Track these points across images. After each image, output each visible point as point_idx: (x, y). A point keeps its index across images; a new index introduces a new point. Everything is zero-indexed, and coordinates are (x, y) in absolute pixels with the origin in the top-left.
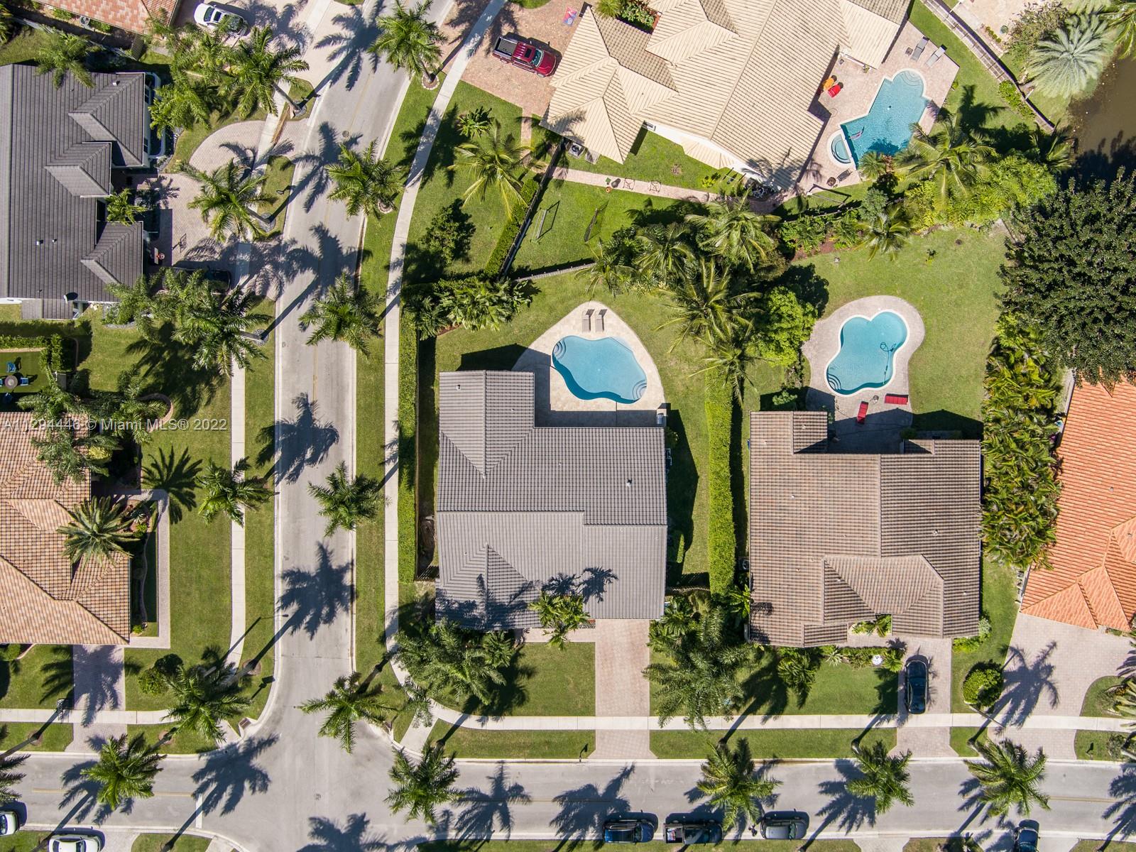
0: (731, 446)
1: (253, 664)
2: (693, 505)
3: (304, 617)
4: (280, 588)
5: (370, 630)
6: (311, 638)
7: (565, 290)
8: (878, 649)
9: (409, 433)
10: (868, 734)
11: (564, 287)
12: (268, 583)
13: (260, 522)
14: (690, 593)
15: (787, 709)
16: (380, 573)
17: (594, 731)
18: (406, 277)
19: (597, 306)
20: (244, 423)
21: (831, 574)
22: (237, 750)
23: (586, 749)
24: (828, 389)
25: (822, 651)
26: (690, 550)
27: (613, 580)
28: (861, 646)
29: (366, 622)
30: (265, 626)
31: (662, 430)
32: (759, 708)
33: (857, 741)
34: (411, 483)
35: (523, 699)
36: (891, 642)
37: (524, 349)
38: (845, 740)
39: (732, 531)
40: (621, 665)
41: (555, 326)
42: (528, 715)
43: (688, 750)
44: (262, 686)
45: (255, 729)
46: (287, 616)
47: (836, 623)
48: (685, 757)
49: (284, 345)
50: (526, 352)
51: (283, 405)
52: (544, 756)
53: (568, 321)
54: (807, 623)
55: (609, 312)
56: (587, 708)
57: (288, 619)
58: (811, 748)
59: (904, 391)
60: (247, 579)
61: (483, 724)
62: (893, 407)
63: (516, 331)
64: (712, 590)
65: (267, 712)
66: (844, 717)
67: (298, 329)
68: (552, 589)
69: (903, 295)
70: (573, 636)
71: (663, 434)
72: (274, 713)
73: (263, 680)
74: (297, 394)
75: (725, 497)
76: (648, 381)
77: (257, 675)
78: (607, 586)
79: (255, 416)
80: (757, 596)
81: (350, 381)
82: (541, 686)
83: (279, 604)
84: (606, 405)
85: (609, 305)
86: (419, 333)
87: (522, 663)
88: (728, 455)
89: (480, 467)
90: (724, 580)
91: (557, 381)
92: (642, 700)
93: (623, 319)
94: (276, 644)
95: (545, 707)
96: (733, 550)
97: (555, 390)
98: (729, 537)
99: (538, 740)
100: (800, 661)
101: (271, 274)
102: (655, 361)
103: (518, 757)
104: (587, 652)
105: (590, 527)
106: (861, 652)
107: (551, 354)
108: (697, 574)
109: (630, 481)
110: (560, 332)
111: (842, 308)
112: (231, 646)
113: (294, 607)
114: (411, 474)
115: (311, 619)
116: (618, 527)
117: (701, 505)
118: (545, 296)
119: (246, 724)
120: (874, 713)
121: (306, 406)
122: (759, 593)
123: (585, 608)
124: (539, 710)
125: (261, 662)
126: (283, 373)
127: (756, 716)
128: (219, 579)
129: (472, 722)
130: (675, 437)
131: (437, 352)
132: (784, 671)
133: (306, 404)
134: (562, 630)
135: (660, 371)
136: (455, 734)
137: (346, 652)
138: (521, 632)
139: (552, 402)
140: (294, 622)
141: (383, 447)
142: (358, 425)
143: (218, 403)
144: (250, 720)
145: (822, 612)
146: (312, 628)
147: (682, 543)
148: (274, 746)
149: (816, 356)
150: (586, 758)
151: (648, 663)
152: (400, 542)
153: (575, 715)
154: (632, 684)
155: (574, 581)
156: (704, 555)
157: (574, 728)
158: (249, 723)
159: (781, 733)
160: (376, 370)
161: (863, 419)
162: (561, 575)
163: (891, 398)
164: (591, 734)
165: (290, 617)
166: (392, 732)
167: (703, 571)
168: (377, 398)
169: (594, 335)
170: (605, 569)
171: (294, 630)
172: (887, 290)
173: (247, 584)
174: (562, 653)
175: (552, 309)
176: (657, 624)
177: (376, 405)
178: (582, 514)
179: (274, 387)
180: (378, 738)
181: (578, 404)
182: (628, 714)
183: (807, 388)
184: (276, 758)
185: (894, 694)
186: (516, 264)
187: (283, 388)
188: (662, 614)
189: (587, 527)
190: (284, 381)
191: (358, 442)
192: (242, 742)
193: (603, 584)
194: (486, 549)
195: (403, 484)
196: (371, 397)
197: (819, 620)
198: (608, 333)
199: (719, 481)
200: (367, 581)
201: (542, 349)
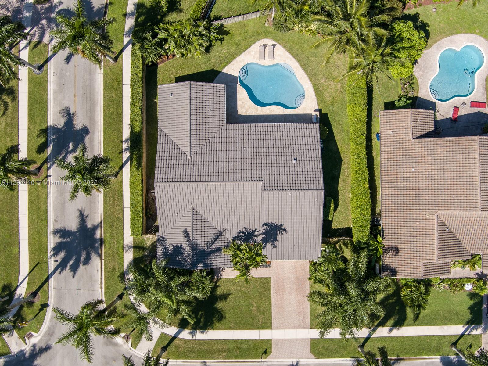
0: (366, 135)
1: (34, 294)
2: (338, 180)
3: (69, 262)
4: (52, 241)
5: (114, 270)
6: (73, 277)
7: (247, 32)
8: (468, 279)
9: (137, 129)
10: (462, 339)
11: (246, 29)
12: (43, 239)
13: (38, 196)
14: (337, 242)
15: (406, 322)
16: (120, 231)
17: (271, 340)
18: (137, 24)
19: (269, 42)
20: (27, 128)
21: (442, 225)
22: (24, 354)
23: (265, 352)
24: (431, 98)
25: (431, 281)
26: (337, 211)
27: (284, 232)
28: (457, 277)
29: (111, 265)
30: (42, 268)
31: (318, 124)
32: (386, 322)
33: (454, 344)
34: (139, 165)
35: (221, 317)
36: (477, 274)
37: (218, 72)
38: (446, 343)
39: (369, 196)
40: (289, 293)
41: (240, 56)
42: (224, 329)
43: (337, 352)
44: (41, 310)
45: (36, 339)
46: (57, 261)
47: (446, 260)
48: (335, 357)
49: (54, 74)
50: (220, 74)
51: (54, 115)
52: (236, 357)
53: (249, 52)
54: (425, 261)
55: (278, 46)
56: (266, 323)
57: (57, 263)
58: (423, 349)
59: (483, 99)
60: (29, 236)
61: (193, 336)
62: (476, 110)
63: (213, 60)
64: (355, 239)
65: (44, 328)
66: (445, 327)
67: (63, 62)
68: (240, 239)
69: (480, 34)
70: (256, 273)
71: (318, 127)
72: (49, 328)
73: (41, 305)
74: (63, 107)
75: (363, 172)
76: (306, 94)
77: (38, 302)
78: (279, 237)
79: (35, 123)
80: (387, 243)
81: (99, 97)
82: (233, 309)
83: (52, 253)
84: (277, 111)
85: (278, 41)
86: (144, 59)
87: (219, 291)
88: (365, 142)
89: (187, 151)
90: (363, 231)
91: (242, 94)
92: (304, 318)
93: (288, 51)
94: (50, 281)
95: (236, 323)
96: (370, 210)
97: (241, 100)
98: (366, 200)
99: (232, 347)
100: (418, 288)
101: (46, 27)
102: (311, 80)
103: (218, 359)
104: (266, 284)
105: (267, 192)
106: (457, 281)
107: (237, 75)
108: (342, 229)
109: (296, 159)
110: (243, 60)
111: (439, 42)
112: (20, 282)
113: (62, 255)
114: (139, 159)
115: (73, 263)
116: (288, 192)
117: (344, 180)
118: (233, 36)
119: (30, 336)
120: (466, 324)
121: (69, 116)
122: (388, 241)
123: (264, 252)
124: (233, 325)
125: (40, 293)
126: (54, 93)
127: (385, 328)
128: (11, 236)
129: (185, 334)
130: (326, 130)
131: (158, 76)
132: (405, 296)
133: (69, 114)
134: (247, 268)
135: (314, 86)
136: (173, 343)
137: (97, 286)
138: (219, 270)
139: (239, 108)
140: (62, 266)
141: (122, 142)
142: (105, 128)
143: (10, 115)
144: (33, 333)
145: (436, 253)
146: (74, 269)
147: (332, 206)
148: (49, 352)
149: (422, 76)
150: (266, 358)
151: (308, 292)
152: (131, 207)
153: (258, 329)
154: (297, 306)
155: (256, 234)
156: (346, 215)
157: (257, 338)
158: (32, 335)
159: (402, 339)
160: (116, 89)
161: (456, 118)
162: (246, 229)
163: (474, 104)
164: (268, 342)
165: (59, 262)
166: (130, 341)
167: (346, 226)
168: (117, 109)
169: (268, 62)
170: (278, 224)
171: (62, 270)
172: (469, 30)
173: (29, 239)
174: (248, 285)
175: (238, 45)
176: (316, 263)
177: (117, 113)
178: (261, 183)
179: (47, 103)
180: (121, 346)
181: (257, 110)
182: (295, 328)
183: (416, 97)
184: (51, 360)
185: (480, 310)
186: (212, 15)
187: (54, 103)
188: (320, 256)
189: (265, 192)
190: (54, 98)
191: (104, 139)
192: (28, 349)
193: (277, 235)
194: (191, 210)
195: (133, 166)
196: (113, 108)
197: (435, 259)
198: (277, 60)
199: (358, 161)
200: (111, 236)
201: (231, 72)
